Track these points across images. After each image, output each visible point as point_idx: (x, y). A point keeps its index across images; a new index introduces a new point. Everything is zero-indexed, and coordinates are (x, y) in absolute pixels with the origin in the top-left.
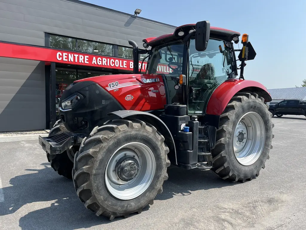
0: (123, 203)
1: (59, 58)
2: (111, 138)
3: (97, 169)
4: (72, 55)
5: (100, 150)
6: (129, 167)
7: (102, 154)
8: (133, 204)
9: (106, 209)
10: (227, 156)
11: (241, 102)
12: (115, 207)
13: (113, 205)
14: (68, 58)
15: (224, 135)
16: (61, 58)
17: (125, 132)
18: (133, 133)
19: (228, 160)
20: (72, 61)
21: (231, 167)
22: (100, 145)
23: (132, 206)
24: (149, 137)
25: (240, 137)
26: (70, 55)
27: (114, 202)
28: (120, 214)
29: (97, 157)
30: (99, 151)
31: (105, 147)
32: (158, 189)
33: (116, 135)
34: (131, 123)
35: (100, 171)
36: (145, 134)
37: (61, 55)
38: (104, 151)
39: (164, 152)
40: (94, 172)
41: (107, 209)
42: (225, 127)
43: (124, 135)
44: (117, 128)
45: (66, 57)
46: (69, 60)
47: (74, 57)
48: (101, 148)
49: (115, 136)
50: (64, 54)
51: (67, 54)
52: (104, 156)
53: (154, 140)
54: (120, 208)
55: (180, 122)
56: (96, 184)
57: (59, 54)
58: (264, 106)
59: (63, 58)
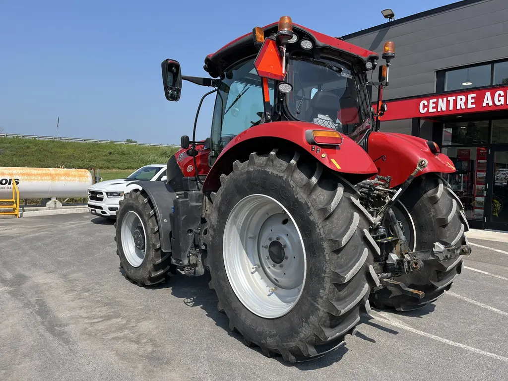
1: (424, 109)
4: (445, 99)
8: (132, 271)
10: (210, 268)
14: (437, 107)
16: (426, 109)
20: (444, 109)
25: (274, 251)
26: (440, 100)
36: (137, 205)
37: (426, 104)
39: (150, 230)
45: (434, 105)
46: (439, 110)
47: (448, 102)
50: (431, 101)
51: (435, 100)
53: (143, 213)
57: (424, 104)
58: (291, 183)
59: (428, 110)
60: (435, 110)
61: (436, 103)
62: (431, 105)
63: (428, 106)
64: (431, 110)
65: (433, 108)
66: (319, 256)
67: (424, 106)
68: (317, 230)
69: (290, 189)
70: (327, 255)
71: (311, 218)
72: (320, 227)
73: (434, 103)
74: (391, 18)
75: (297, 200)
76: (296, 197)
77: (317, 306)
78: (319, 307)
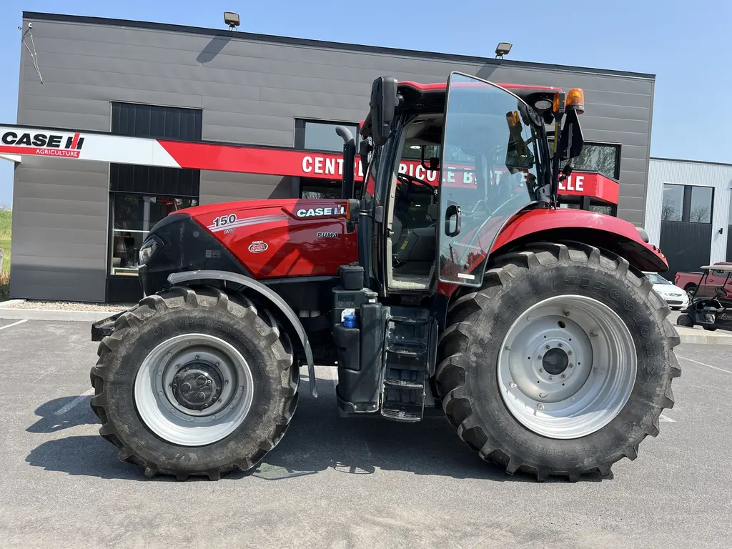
0: (172, 450)
1: (308, 168)
2: (147, 319)
3: (117, 373)
4: (333, 160)
5: (124, 338)
6: (194, 382)
7: (127, 346)
8: (193, 456)
9: (135, 453)
10: (471, 401)
11: (527, 266)
12: (154, 454)
13: (151, 449)
14: (323, 168)
15: (463, 345)
16: (310, 168)
17: (177, 311)
18: (196, 314)
19: (478, 410)
20: (332, 172)
21: (488, 432)
22: (126, 330)
23: (190, 460)
24: (235, 327)
25: (552, 360)
26: (328, 160)
27: (153, 442)
28: (164, 468)
29: (117, 351)
30: (122, 342)
31: (133, 335)
32: (259, 440)
33: (158, 315)
34: (192, 295)
35: (123, 378)
36: (225, 319)
37: (311, 161)
38: (131, 342)
39: (275, 364)
40: (111, 377)
41: (138, 452)
42: (465, 326)
43: (174, 316)
44: (160, 301)
45: (321, 165)
46: (327, 172)
47: (337, 164)
48: (127, 335)
49: (155, 316)
50: (317, 159)
51: (322, 159)
52: (131, 351)
53: (249, 335)
54: (164, 458)
55: (339, 304)
56: (113, 400)
57: (308, 161)
58: (626, 282)
59: (314, 168)
60: (321, 171)
61: (324, 163)
62: (317, 165)
63: (313, 165)
64: (317, 171)
65: (320, 168)
66: (657, 355)
67: (308, 164)
68: (657, 329)
69: (625, 289)
70: (666, 353)
71: (651, 318)
72: (660, 326)
73: (320, 162)
74: (232, 26)
75: (634, 301)
76: (633, 297)
77: (652, 404)
78: (654, 405)
